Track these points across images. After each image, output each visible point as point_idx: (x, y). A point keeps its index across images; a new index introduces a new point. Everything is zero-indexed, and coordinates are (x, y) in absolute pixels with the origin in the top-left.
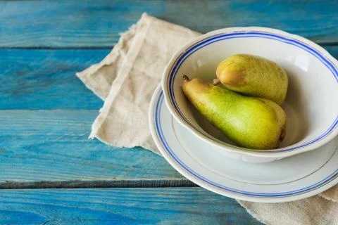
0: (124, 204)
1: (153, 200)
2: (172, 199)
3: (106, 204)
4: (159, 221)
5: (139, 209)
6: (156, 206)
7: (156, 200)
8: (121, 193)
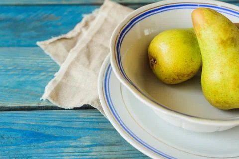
0: (47, 124)
1: (75, 120)
2: (92, 118)
3: (30, 124)
4: (80, 137)
5: (61, 128)
6: (77, 124)
7: (77, 120)
8: (44, 115)
